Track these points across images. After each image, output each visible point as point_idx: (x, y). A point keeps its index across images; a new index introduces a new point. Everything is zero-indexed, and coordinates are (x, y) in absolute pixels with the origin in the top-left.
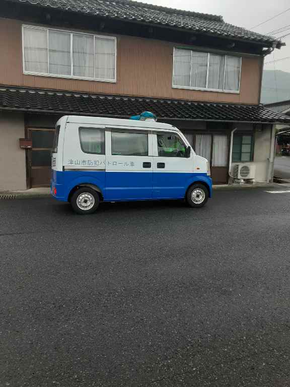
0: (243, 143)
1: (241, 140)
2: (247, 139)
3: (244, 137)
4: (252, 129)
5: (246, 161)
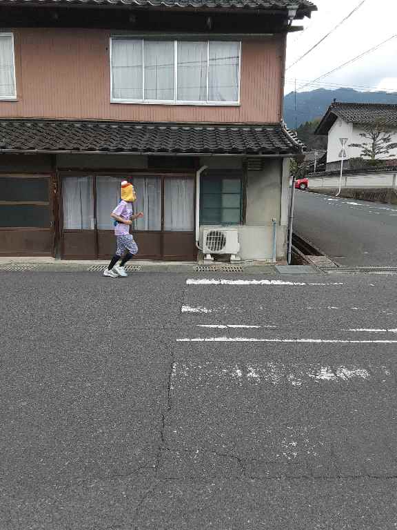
0: (224, 191)
1: (220, 186)
2: (231, 185)
3: (226, 182)
4: (240, 167)
5: (232, 224)
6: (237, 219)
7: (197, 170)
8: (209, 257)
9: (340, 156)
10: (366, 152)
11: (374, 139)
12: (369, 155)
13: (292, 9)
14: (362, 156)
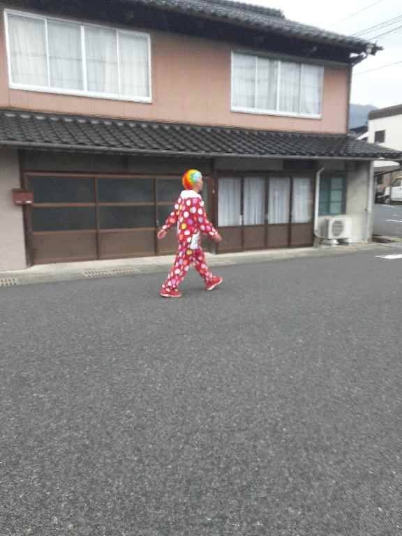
0: (332, 188)
1: (330, 183)
2: (336, 183)
3: (333, 180)
7: (317, 171)
8: (335, 242)
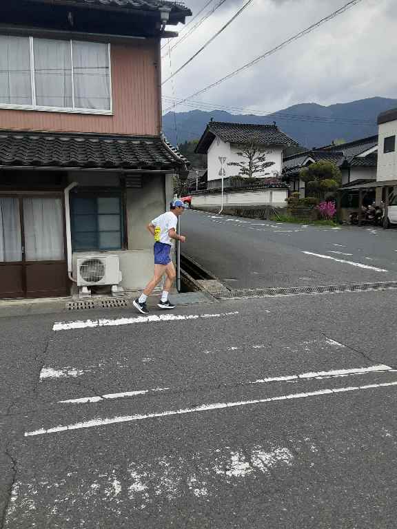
0: (100, 212)
1: (96, 205)
2: (108, 204)
4: (117, 184)
5: (111, 249)
6: (117, 244)
7: (65, 188)
8: (85, 290)
9: (220, 174)
10: (244, 171)
11: (250, 158)
12: (247, 174)
13: (164, 11)
14: (241, 175)
